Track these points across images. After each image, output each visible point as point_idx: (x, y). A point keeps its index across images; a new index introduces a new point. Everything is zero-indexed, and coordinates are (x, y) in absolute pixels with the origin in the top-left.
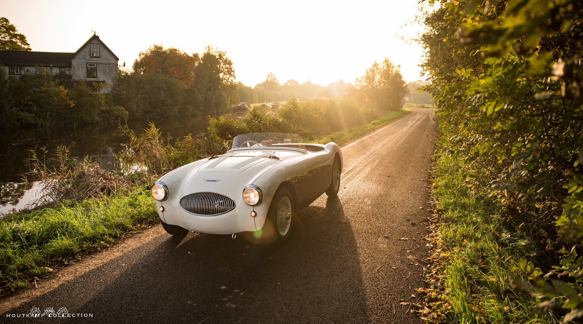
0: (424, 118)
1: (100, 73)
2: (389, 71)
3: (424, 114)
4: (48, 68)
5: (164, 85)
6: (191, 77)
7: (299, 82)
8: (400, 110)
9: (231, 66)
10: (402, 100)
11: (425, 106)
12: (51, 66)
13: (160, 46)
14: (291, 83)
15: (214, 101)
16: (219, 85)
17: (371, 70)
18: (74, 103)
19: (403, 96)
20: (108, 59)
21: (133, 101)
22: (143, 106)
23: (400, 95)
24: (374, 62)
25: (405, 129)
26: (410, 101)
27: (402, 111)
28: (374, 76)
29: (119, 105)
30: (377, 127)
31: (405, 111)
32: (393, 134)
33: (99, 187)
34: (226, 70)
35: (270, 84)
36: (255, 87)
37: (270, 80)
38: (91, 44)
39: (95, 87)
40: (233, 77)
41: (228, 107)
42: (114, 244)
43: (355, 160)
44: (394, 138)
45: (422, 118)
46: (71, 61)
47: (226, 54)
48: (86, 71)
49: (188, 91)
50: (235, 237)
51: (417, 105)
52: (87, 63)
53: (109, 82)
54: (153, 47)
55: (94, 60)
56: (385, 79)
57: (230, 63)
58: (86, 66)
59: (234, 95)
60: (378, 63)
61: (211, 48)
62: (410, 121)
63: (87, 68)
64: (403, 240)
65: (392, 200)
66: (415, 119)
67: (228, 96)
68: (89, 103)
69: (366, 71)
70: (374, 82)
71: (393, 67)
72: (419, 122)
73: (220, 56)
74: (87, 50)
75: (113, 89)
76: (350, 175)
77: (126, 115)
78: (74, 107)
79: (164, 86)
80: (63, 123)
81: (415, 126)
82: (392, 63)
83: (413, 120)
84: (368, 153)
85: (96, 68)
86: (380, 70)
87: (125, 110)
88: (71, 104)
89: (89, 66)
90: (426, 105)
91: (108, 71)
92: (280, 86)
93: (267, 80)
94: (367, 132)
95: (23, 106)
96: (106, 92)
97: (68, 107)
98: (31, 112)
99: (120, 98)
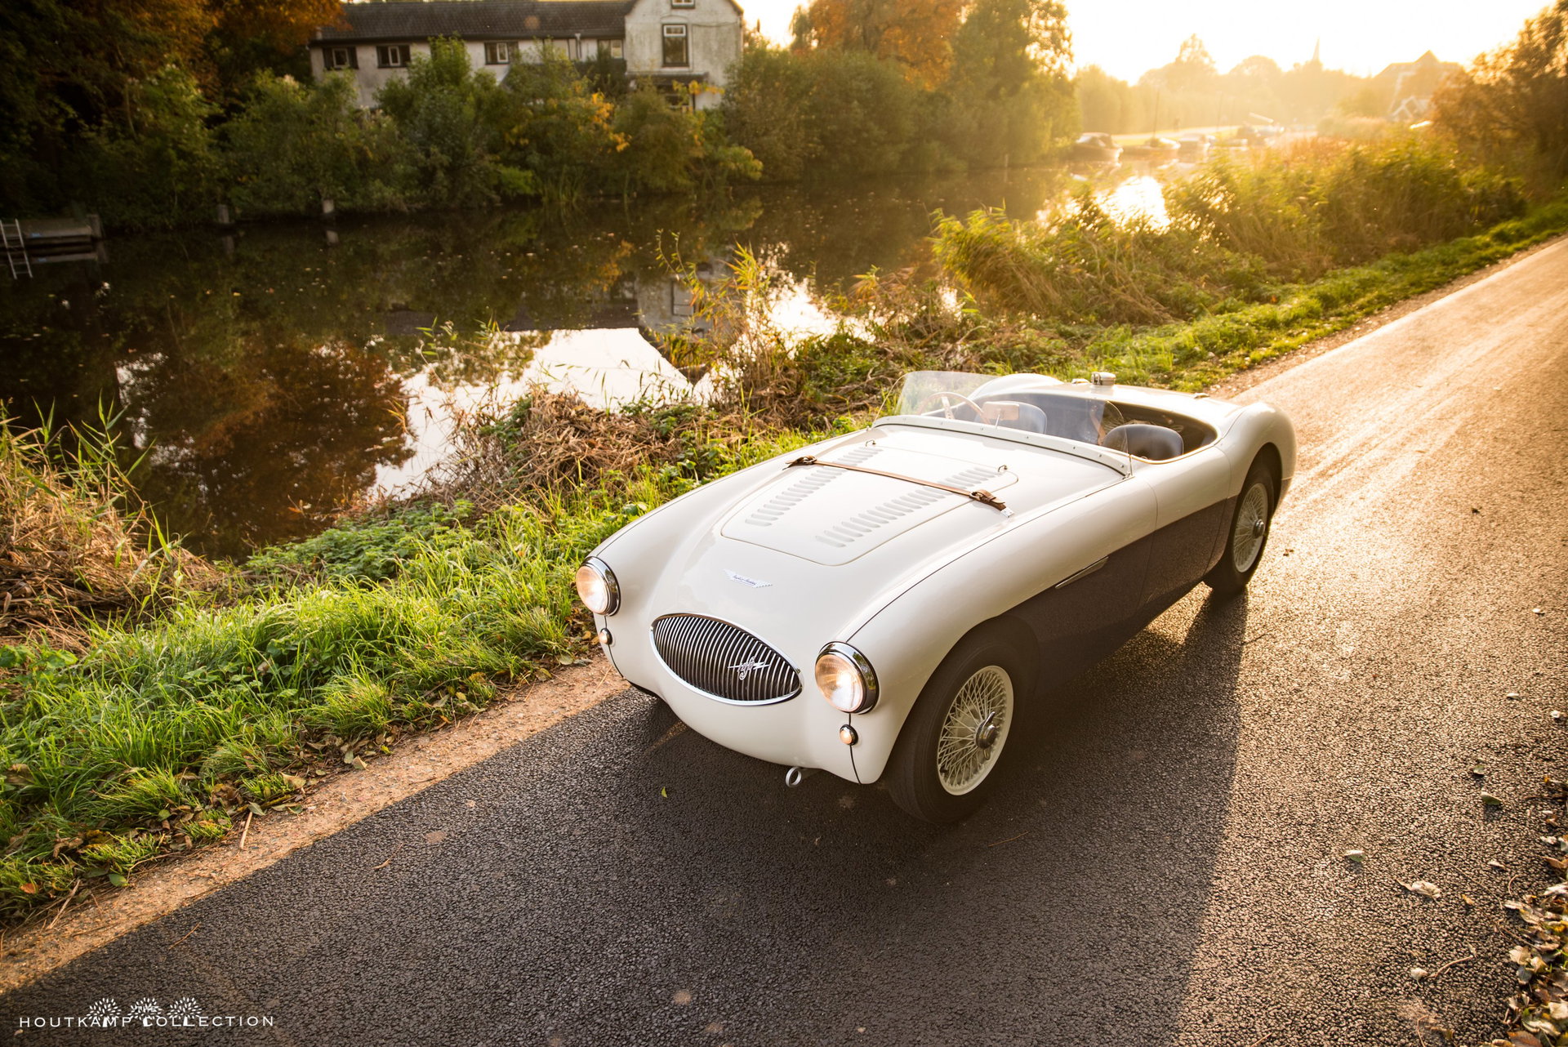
1: (695, 53)
4: (572, 43)
6: (944, 58)
9: (1062, 23)
12: (577, 35)
14: (1255, 69)
15: (1005, 129)
16: (1025, 80)
18: (627, 141)
20: (714, 13)
21: (777, 131)
22: (803, 145)
29: (741, 144)
33: (552, 461)
34: (1048, 34)
35: (1187, 70)
36: (1140, 80)
37: (1189, 58)
39: (677, 94)
40: (1066, 56)
41: (1046, 147)
42: (494, 702)
43: (1372, 413)
46: (624, 20)
48: (660, 49)
49: (931, 99)
50: (799, 779)
52: (663, 25)
53: (720, 78)
55: (680, 17)
57: (1059, 14)
58: (660, 33)
59: (1067, 112)
63: (663, 38)
64: (1416, 893)
65: (1446, 649)
67: (1047, 115)
68: (662, 141)
75: (727, 96)
76: (1329, 484)
77: (756, 170)
78: (626, 150)
79: (864, 87)
80: (601, 192)
84: (1432, 379)
85: (686, 39)
87: (755, 158)
88: (618, 144)
89: (668, 32)
91: (715, 48)
92: (1218, 77)
93: (1179, 60)
95: (508, 149)
96: (709, 107)
97: (609, 151)
98: (525, 166)
99: (744, 124)
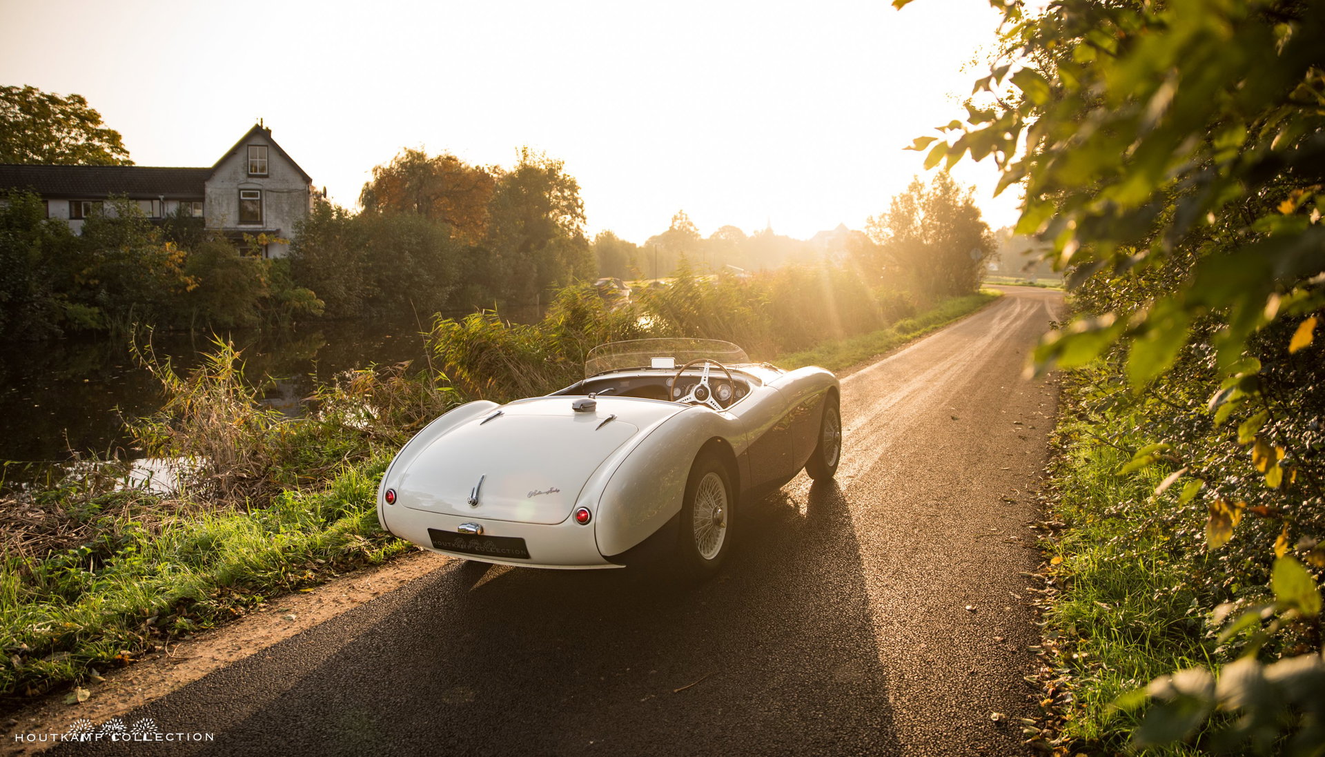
0: (1032, 312)
1: (268, 213)
2: (949, 200)
3: (1034, 301)
4: (156, 203)
5: (413, 239)
6: (484, 221)
7: (744, 231)
8: (974, 294)
9: (575, 194)
10: (979, 269)
11: (1036, 284)
12: (162, 197)
13: (419, 151)
14: (727, 233)
15: (535, 275)
16: (549, 237)
17: (903, 197)
18: (197, 283)
19: (981, 260)
20: (287, 181)
21: (338, 275)
22: (361, 288)
23: (973, 257)
24: (912, 180)
25: (982, 343)
26: (1001, 272)
27: (979, 294)
28: (912, 212)
29: (306, 286)
30: (909, 337)
31: (985, 295)
32: (945, 357)
34: (565, 203)
35: (679, 236)
36: (647, 242)
37: (679, 227)
38: (248, 145)
39: (248, 244)
40: (580, 219)
44: (945, 371)
45: (1026, 312)
46: (204, 185)
47: (564, 167)
48: (237, 209)
49: (473, 252)
51: (1017, 281)
52: (240, 190)
53: (289, 233)
54: (403, 154)
55: (255, 184)
56: (939, 219)
57: (573, 187)
58: (237, 197)
59: (586, 262)
60: (921, 182)
61: (529, 152)
62: (996, 320)
63: (241, 201)
66: (1010, 314)
67: (569, 264)
68: (230, 282)
69: (892, 201)
70: (912, 228)
71: (957, 190)
72: (1019, 323)
73: (552, 172)
74: (240, 160)
75: (295, 247)
77: (319, 308)
78: (195, 291)
79: (414, 241)
80: (171, 327)
81: (1005, 336)
82: (956, 181)
83: (1003, 319)
85: (261, 200)
86: (925, 198)
87: (317, 298)
88: (188, 285)
89: (245, 195)
90: (1040, 281)
91: (287, 209)
92: (702, 240)
93: (672, 228)
94: (879, 351)
95: (78, 289)
96: (278, 256)
97: (180, 291)
98: (92, 302)
99: (309, 270)
